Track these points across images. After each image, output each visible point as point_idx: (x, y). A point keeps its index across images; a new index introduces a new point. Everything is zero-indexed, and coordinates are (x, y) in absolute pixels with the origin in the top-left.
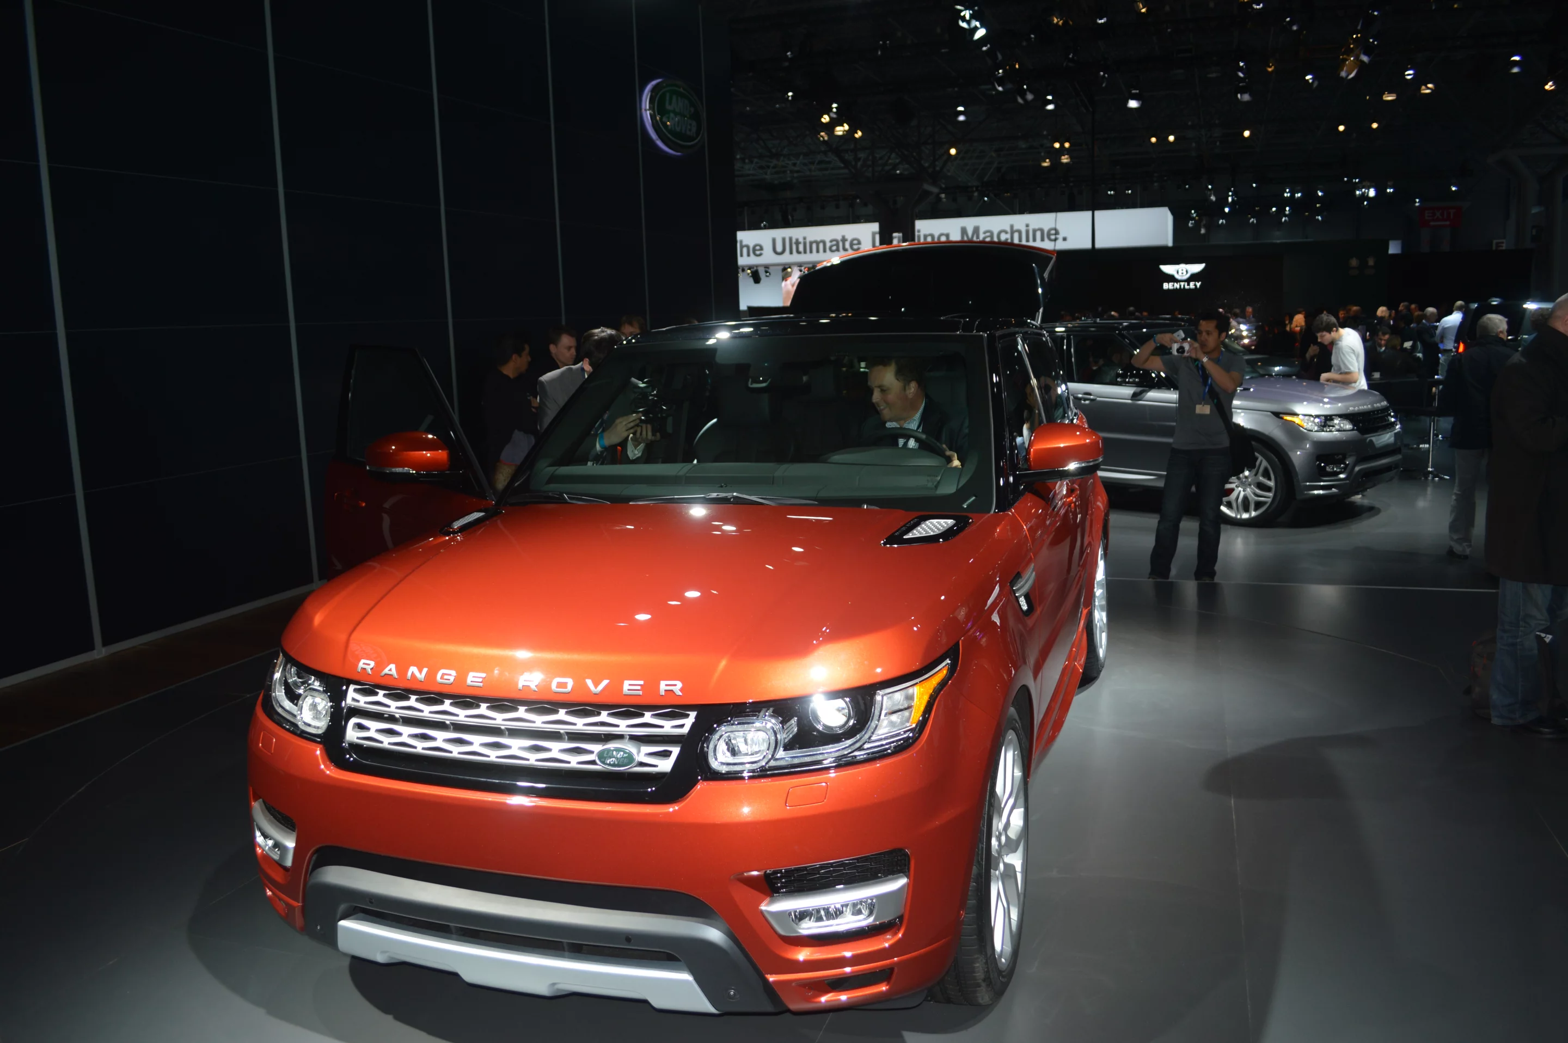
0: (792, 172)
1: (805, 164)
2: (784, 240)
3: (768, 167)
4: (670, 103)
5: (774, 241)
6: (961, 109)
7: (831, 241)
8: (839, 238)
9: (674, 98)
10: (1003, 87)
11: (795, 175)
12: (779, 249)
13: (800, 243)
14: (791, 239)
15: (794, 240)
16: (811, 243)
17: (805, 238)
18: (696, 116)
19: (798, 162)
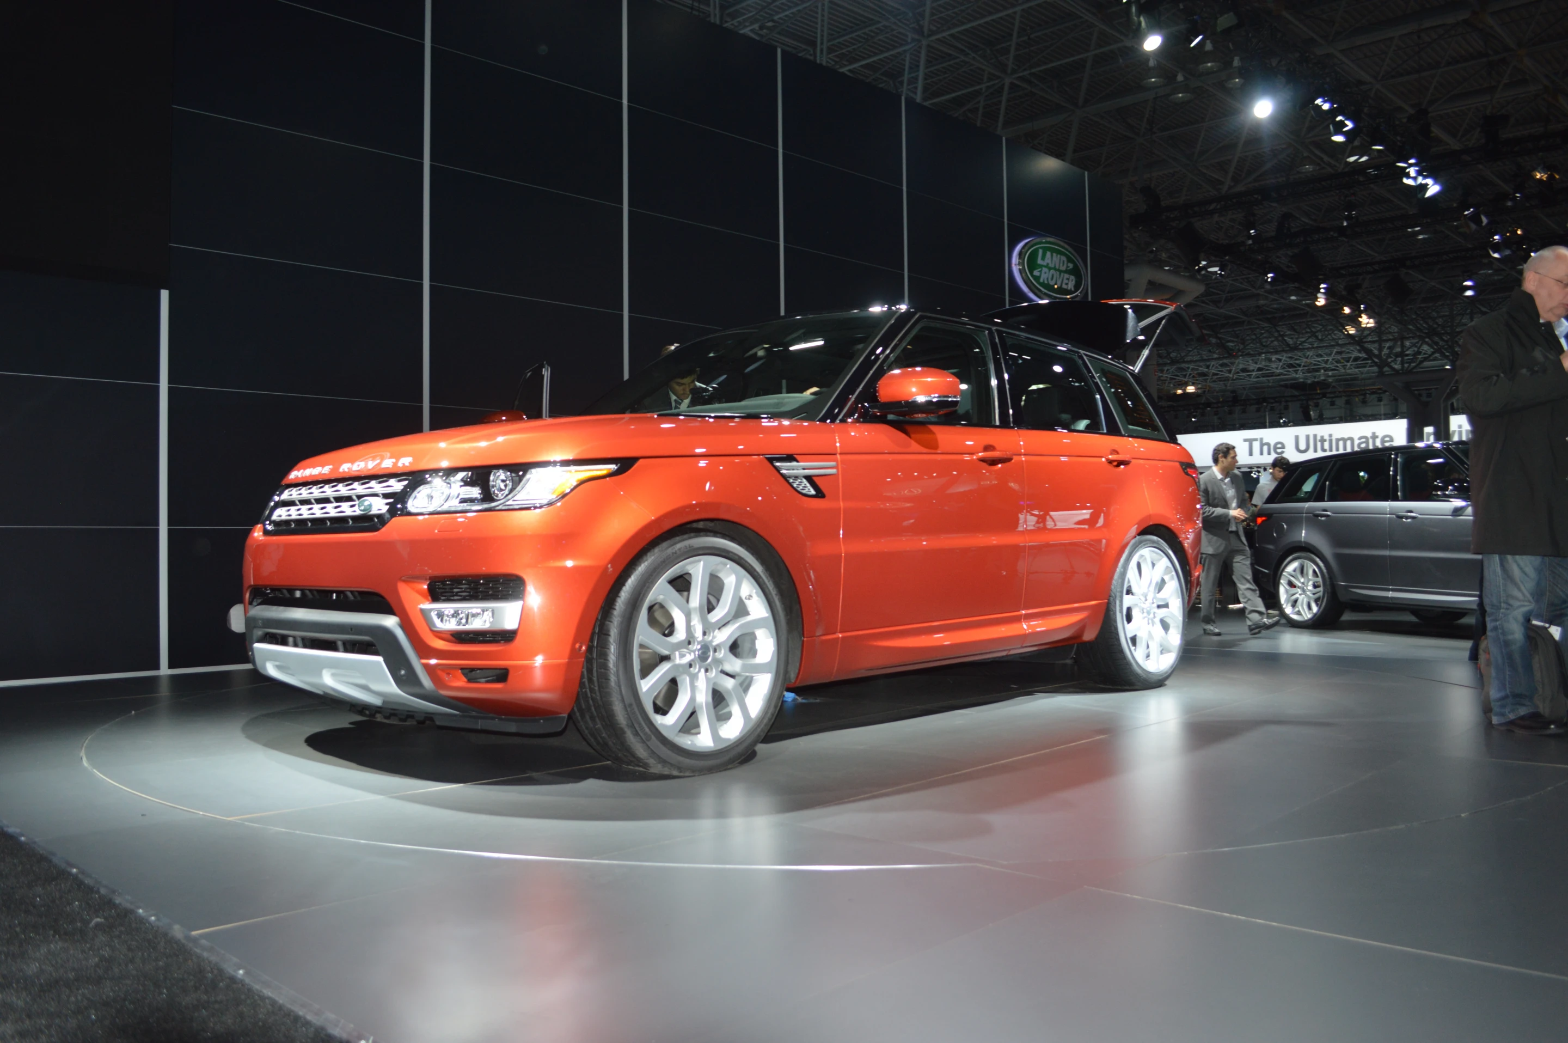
0: (1326, 370)
1: (1338, 362)
2: (1308, 437)
3: (1299, 365)
4: (1043, 258)
5: (1297, 438)
6: (1468, 283)
7: (1360, 439)
8: (1369, 435)
9: (1048, 254)
10: (1500, 254)
11: (1330, 373)
12: (1302, 447)
13: (1325, 440)
14: (1315, 436)
15: (1319, 438)
16: (1338, 440)
17: (1330, 436)
18: (1075, 272)
19: (1330, 359)
